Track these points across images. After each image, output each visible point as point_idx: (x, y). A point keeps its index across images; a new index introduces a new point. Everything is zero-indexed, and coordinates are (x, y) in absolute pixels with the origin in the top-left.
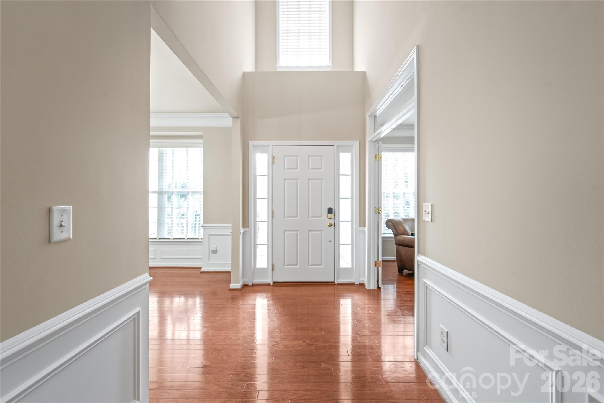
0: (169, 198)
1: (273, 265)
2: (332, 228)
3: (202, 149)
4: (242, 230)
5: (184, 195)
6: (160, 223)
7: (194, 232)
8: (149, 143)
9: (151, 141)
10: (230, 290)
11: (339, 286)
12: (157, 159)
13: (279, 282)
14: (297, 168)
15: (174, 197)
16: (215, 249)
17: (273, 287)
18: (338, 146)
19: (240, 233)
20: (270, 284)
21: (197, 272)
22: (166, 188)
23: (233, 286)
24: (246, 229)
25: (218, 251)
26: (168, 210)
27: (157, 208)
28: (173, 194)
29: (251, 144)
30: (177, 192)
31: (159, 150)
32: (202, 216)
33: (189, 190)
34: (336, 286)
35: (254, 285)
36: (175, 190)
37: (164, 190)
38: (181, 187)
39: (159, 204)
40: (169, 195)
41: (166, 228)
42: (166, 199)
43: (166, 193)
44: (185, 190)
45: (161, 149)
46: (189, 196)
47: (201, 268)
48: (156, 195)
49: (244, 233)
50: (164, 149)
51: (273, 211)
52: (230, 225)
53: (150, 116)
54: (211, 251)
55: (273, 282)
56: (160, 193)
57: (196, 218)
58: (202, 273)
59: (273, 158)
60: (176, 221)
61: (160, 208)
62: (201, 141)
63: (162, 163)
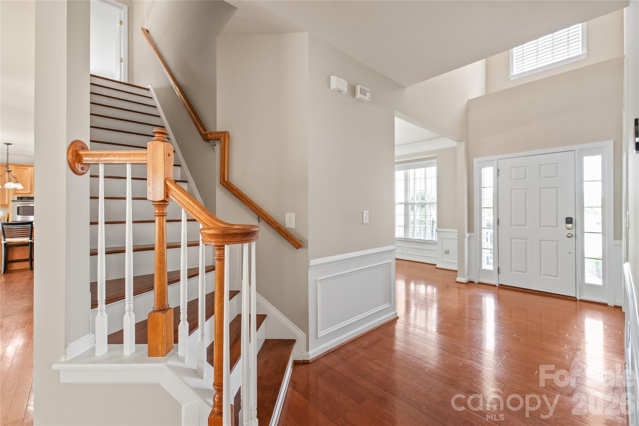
0: (413, 209)
1: (499, 268)
2: (573, 239)
3: (436, 167)
4: (467, 235)
5: (423, 205)
6: (406, 227)
7: (431, 235)
8: (394, 167)
9: (396, 166)
10: (457, 282)
11: (582, 303)
12: (403, 178)
13: (506, 286)
14: (525, 178)
15: (416, 206)
16: (448, 250)
17: (499, 289)
18: (580, 150)
19: (465, 237)
20: (496, 285)
21: (434, 267)
22: (410, 201)
23: (459, 279)
24: (472, 234)
25: (450, 252)
26: (411, 218)
27: (404, 216)
28: (414, 205)
29: (475, 160)
30: (418, 203)
31: (405, 172)
32: (436, 222)
33: (427, 201)
34: (578, 302)
35: (479, 283)
36: (416, 202)
37: (408, 202)
38: (421, 199)
39: (405, 213)
40: (412, 206)
41: (411, 230)
42: (410, 209)
43: (410, 204)
44: (424, 201)
45: (406, 171)
46: (427, 206)
47: (435, 265)
48: (403, 205)
49: (469, 237)
50: (408, 170)
51: (498, 219)
52: (456, 231)
53: (395, 148)
54: (444, 252)
55: (499, 284)
56: (406, 204)
57: (433, 224)
58: (436, 268)
59: (498, 170)
60: (417, 225)
61: (406, 216)
62: (435, 161)
63: (407, 181)
